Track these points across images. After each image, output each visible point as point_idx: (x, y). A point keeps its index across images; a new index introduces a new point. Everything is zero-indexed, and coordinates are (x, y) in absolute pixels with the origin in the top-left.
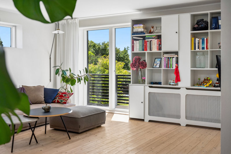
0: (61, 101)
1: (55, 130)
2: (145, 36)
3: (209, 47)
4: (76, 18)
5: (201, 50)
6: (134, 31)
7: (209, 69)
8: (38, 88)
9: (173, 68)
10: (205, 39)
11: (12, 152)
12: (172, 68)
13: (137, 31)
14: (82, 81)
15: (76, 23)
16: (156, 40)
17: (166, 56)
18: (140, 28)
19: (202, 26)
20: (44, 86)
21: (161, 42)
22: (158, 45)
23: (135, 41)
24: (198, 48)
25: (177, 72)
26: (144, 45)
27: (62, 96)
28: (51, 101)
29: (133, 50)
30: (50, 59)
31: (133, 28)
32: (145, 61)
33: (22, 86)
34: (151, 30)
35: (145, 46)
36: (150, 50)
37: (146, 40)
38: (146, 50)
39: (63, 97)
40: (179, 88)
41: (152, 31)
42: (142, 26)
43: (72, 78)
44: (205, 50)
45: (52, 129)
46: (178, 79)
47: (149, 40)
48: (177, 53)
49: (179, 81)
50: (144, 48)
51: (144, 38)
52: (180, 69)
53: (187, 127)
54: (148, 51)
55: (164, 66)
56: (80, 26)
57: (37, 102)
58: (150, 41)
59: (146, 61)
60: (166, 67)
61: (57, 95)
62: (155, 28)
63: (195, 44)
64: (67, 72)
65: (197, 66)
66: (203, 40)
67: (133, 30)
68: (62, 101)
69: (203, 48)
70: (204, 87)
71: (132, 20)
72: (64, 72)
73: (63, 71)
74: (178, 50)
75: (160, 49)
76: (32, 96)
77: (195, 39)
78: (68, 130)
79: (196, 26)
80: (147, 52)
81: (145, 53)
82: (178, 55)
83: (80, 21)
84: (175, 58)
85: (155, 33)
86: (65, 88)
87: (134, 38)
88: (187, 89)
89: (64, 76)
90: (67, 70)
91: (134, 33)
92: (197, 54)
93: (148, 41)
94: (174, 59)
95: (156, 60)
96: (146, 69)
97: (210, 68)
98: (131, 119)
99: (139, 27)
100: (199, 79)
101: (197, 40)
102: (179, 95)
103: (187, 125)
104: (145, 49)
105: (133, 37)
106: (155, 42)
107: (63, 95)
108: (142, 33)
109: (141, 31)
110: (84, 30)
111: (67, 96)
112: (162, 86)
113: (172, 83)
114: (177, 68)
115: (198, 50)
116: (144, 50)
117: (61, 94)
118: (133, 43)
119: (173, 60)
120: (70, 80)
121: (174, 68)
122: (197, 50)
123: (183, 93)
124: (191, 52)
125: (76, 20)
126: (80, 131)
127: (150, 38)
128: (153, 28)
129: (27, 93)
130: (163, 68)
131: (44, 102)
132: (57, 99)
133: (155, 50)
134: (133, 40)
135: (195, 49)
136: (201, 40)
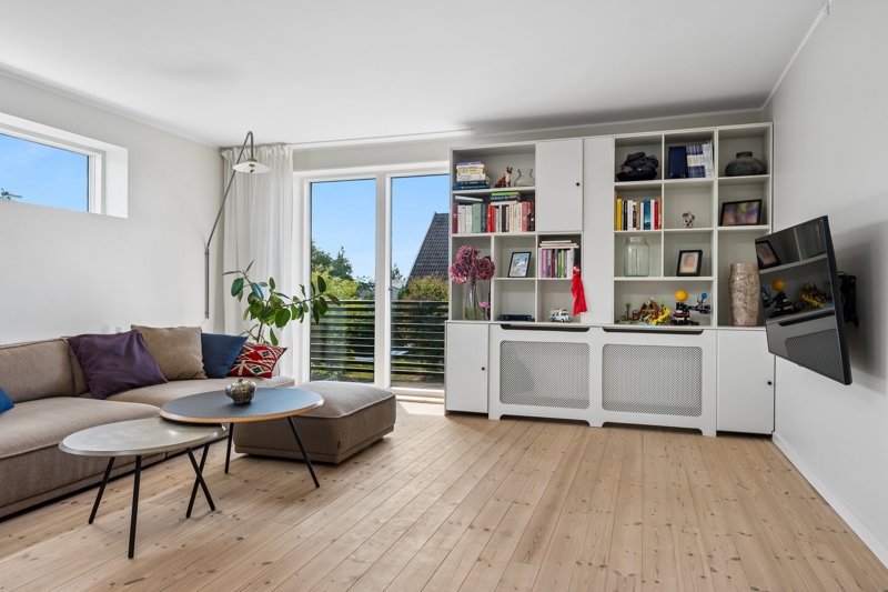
0: (255, 370)
1: (253, 456)
2: (489, 195)
3: (662, 222)
4: (285, 144)
5: (642, 230)
6: (458, 180)
7: (662, 278)
8: (180, 336)
9: (565, 276)
10: (653, 202)
11: (131, 555)
12: (562, 278)
13: (466, 179)
15: (284, 157)
16: (520, 204)
17: (547, 245)
18: (475, 172)
19: (645, 168)
20: (200, 328)
21: (533, 209)
22: (525, 218)
23: (459, 207)
24: (634, 226)
25: (577, 286)
26: (486, 217)
27: (255, 356)
28: (226, 372)
29: (455, 231)
30: (207, 254)
31: (455, 171)
32: (489, 258)
33: (132, 326)
34: (504, 178)
35: (489, 220)
36: (504, 230)
37: (493, 204)
38: (492, 230)
39: (261, 359)
40: (585, 329)
41: (507, 180)
42: (482, 166)
43: (278, 305)
44: (652, 229)
45: (241, 455)
46: (581, 306)
47: (501, 204)
48: (576, 238)
49: (584, 309)
50: (488, 225)
51: (486, 198)
52: (585, 278)
53: (607, 429)
54: (499, 233)
55: (543, 272)
56: (296, 168)
57: (183, 374)
58: (504, 207)
59: (493, 260)
60: (548, 275)
61: (242, 352)
62: (515, 173)
63: (625, 215)
64: (263, 289)
65: (630, 272)
66: (647, 205)
67: (455, 177)
68: (260, 371)
69: (647, 226)
70: (653, 325)
71: (454, 152)
73: (255, 287)
74: (580, 229)
75: (531, 227)
76: (164, 357)
77: (626, 202)
79: (628, 169)
80: (496, 237)
81: (489, 237)
82: (579, 244)
84: (572, 250)
85: (515, 185)
86: (256, 335)
87: (457, 197)
88: (607, 330)
89: (254, 301)
90: (264, 285)
91: (457, 186)
92: (628, 242)
93: (497, 207)
94: (570, 255)
95: (516, 257)
96: (493, 280)
97: (665, 275)
98: (451, 414)
99: (474, 170)
100: (628, 306)
101: (631, 204)
102: (584, 348)
103: (607, 425)
104: (489, 227)
105: (454, 195)
106: (517, 210)
107: (260, 352)
108: (480, 184)
109: (478, 179)
110: (302, 179)
111: (271, 356)
112: (536, 323)
113: (559, 318)
114: (578, 276)
115: (635, 230)
116: (486, 231)
117: (252, 351)
118: (455, 211)
119: (565, 256)
120: (275, 313)
121: (570, 276)
122: (631, 229)
123: (596, 340)
124: (616, 235)
125: (286, 148)
126: (340, 458)
127: (504, 200)
128: (509, 172)
129: (151, 346)
130: (539, 276)
131: (203, 375)
132: (243, 364)
133: (516, 228)
134: (457, 203)
135: (625, 227)
136: (642, 205)
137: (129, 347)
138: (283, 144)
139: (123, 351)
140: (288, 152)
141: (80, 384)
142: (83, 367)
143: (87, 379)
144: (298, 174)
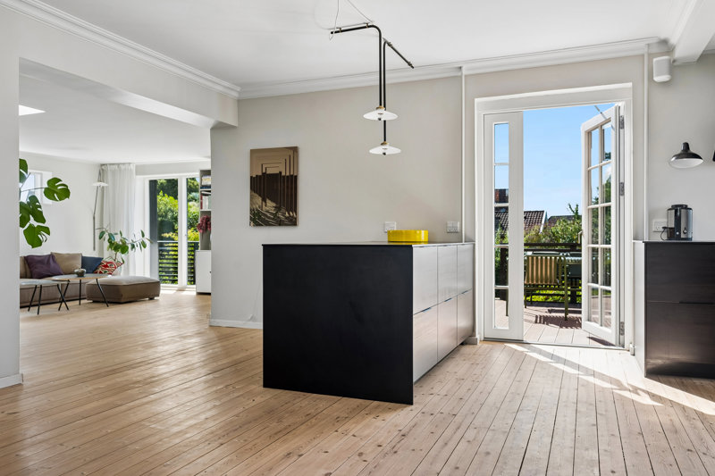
0: (104, 271)
1: (94, 302)
6: (203, 184)
8: (73, 257)
14: (138, 249)
15: (131, 169)
20: (82, 254)
27: (106, 266)
29: (201, 208)
30: (94, 218)
31: (201, 180)
39: (109, 267)
43: (124, 243)
45: (89, 302)
61: (100, 264)
64: (115, 236)
68: (106, 272)
71: (201, 170)
72: (111, 237)
73: (110, 235)
76: (64, 265)
78: (107, 300)
83: (137, 167)
89: (111, 242)
90: (116, 234)
91: (202, 187)
98: (199, 294)
105: (201, 191)
107: (109, 265)
110: (144, 179)
111: (114, 266)
117: (105, 264)
120: (122, 248)
125: (131, 165)
126: (122, 301)
129: (58, 260)
132: (100, 269)
134: (202, 195)
137: (48, 261)
138: (130, 163)
139: (46, 261)
140: (133, 167)
141: (29, 274)
142: (30, 267)
143: (31, 272)
144: (138, 177)
